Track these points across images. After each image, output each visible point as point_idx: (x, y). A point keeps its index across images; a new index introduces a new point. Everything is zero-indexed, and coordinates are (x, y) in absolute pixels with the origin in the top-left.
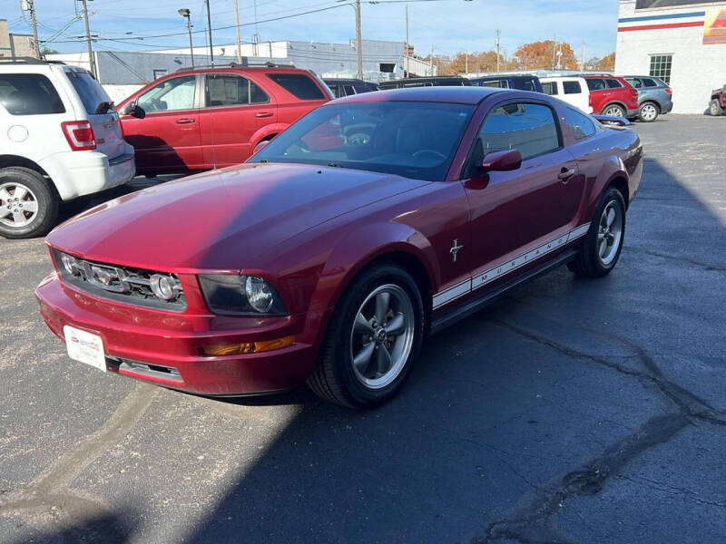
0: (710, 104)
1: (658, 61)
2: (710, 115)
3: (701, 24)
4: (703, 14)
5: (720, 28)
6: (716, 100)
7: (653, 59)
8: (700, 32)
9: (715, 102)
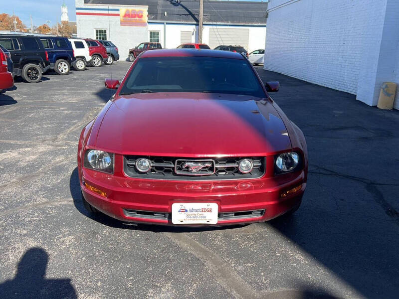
0: (129, 56)
1: (100, 32)
2: (130, 61)
3: (118, 15)
4: (118, 10)
5: (127, 18)
6: (132, 54)
7: (97, 31)
8: (118, 19)
9: (131, 55)
